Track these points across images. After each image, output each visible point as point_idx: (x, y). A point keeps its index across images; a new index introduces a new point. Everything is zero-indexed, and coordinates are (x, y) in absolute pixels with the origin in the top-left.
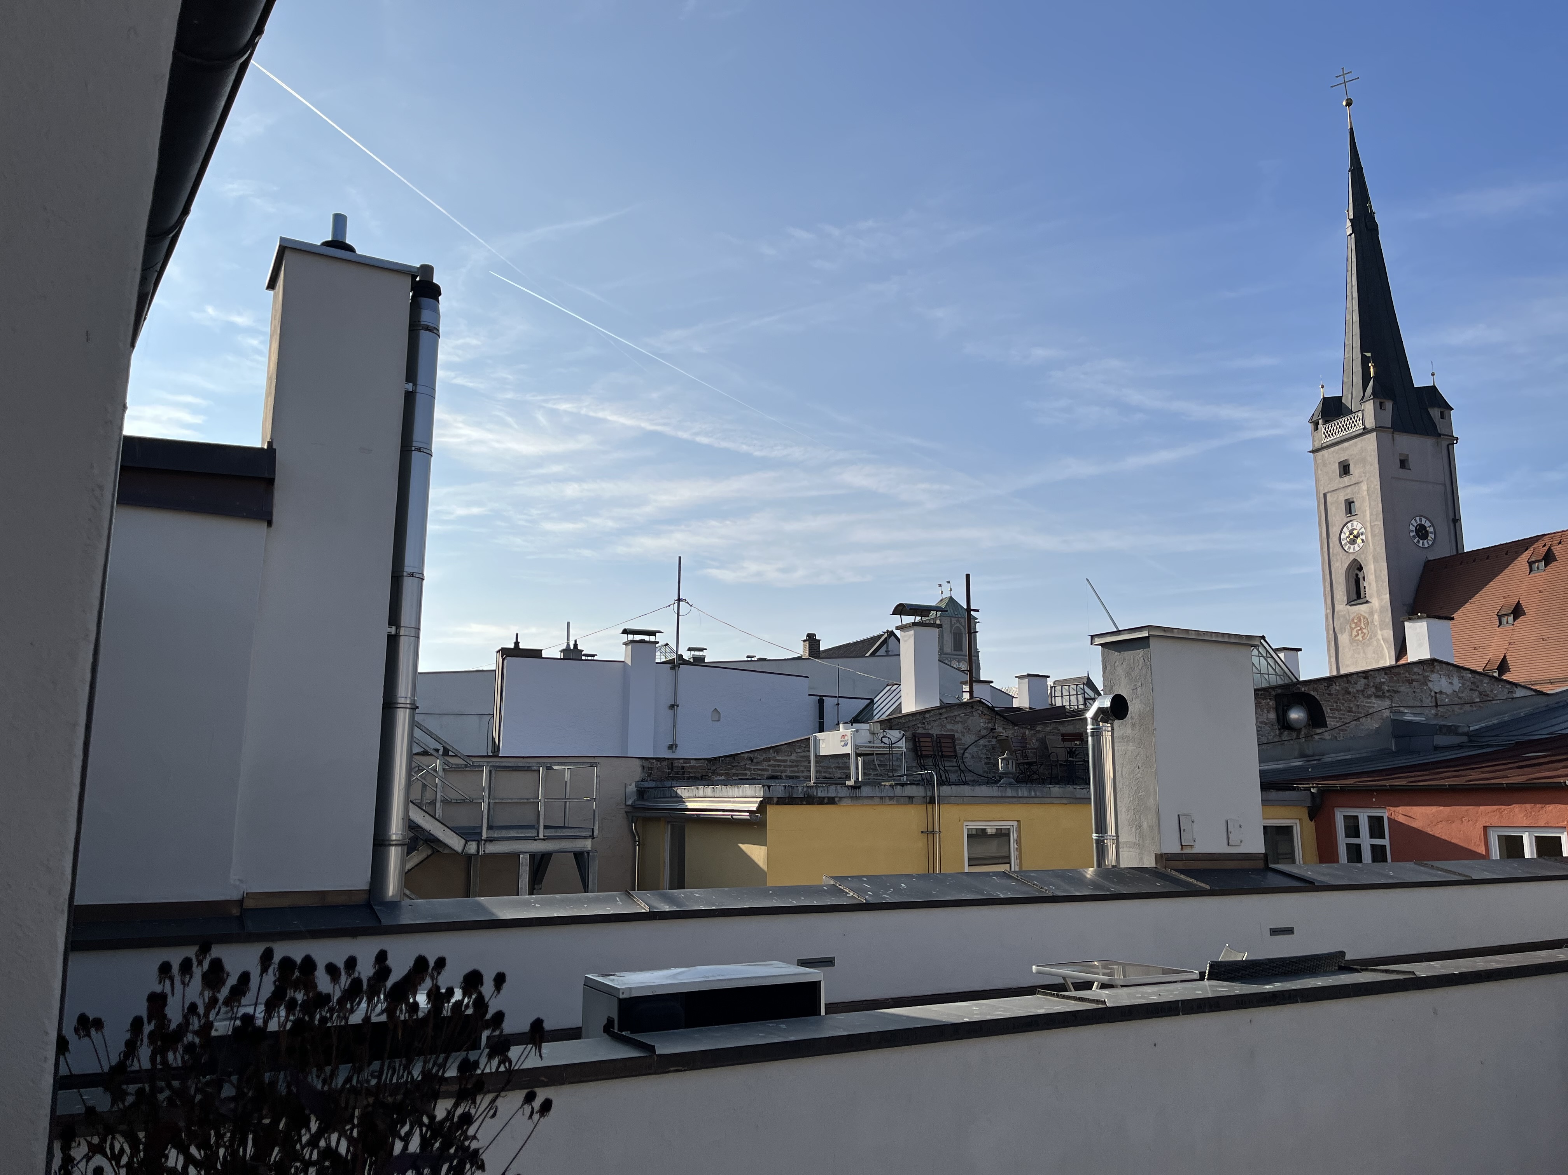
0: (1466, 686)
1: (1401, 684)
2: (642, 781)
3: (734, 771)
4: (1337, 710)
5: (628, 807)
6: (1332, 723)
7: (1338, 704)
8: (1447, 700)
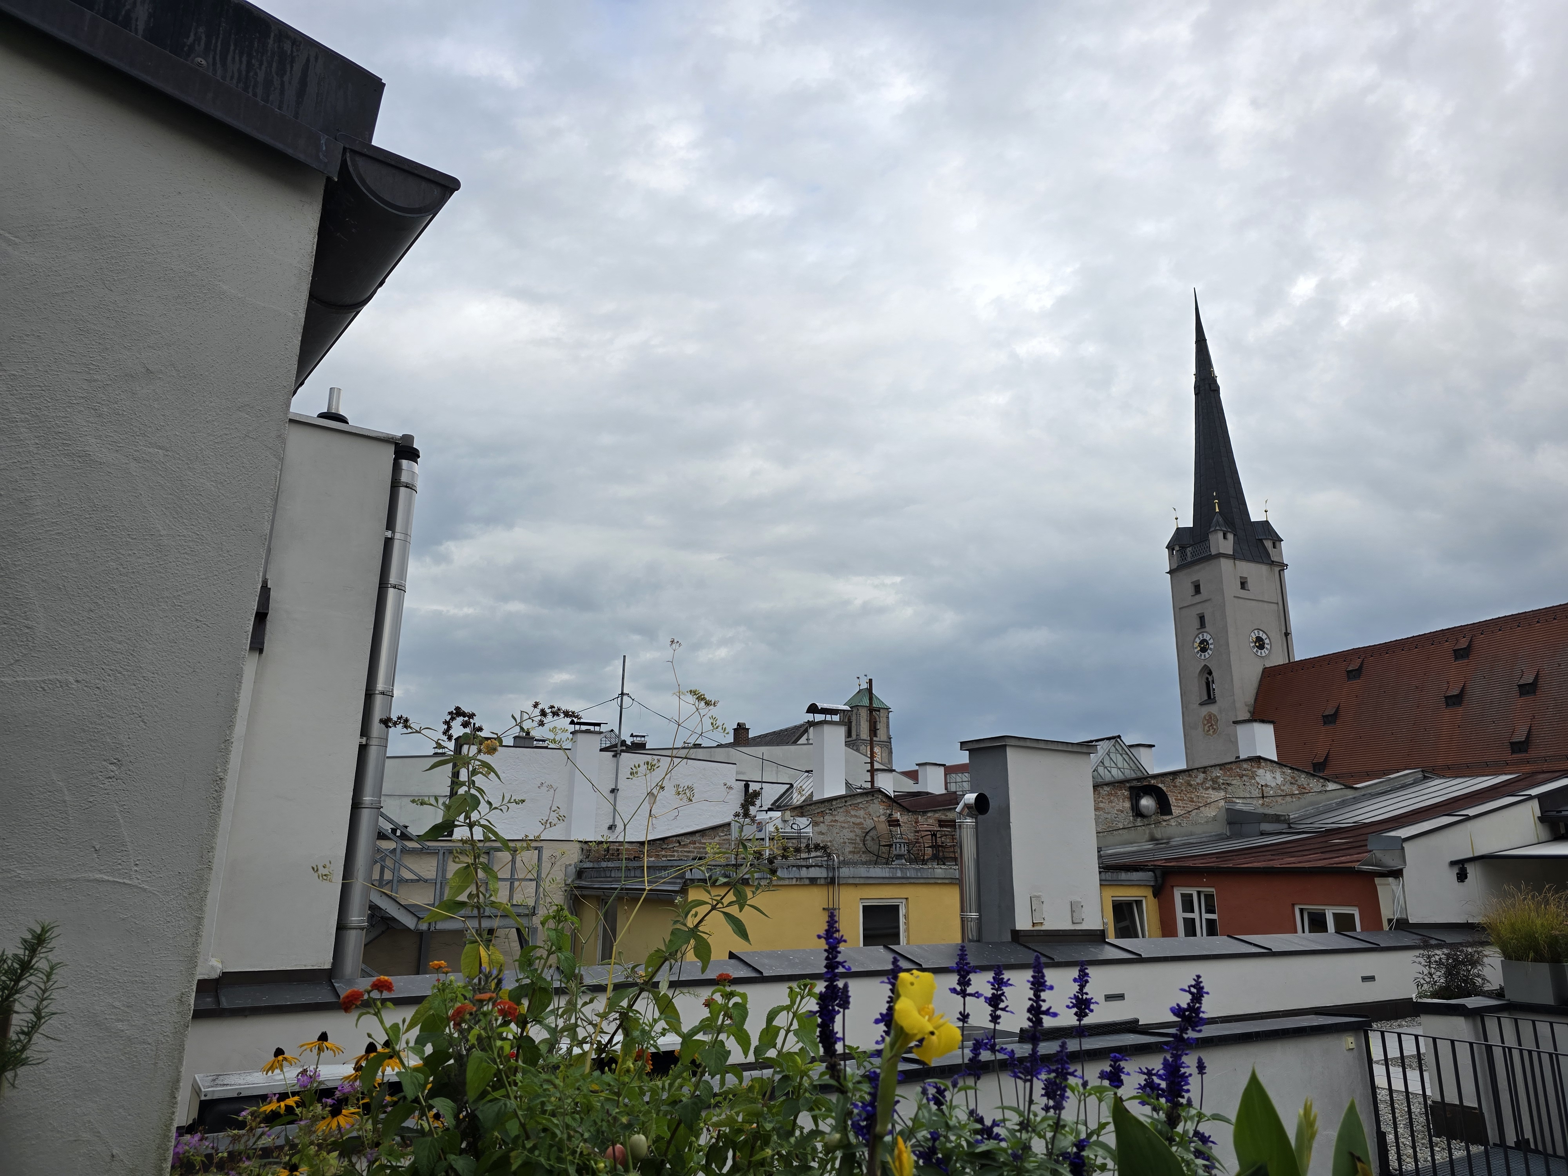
0: (1286, 780)
1: (1233, 778)
2: (581, 862)
3: (663, 853)
5: (568, 886)
6: (1177, 812)
7: (1182, 796)
8: (1271, 792)
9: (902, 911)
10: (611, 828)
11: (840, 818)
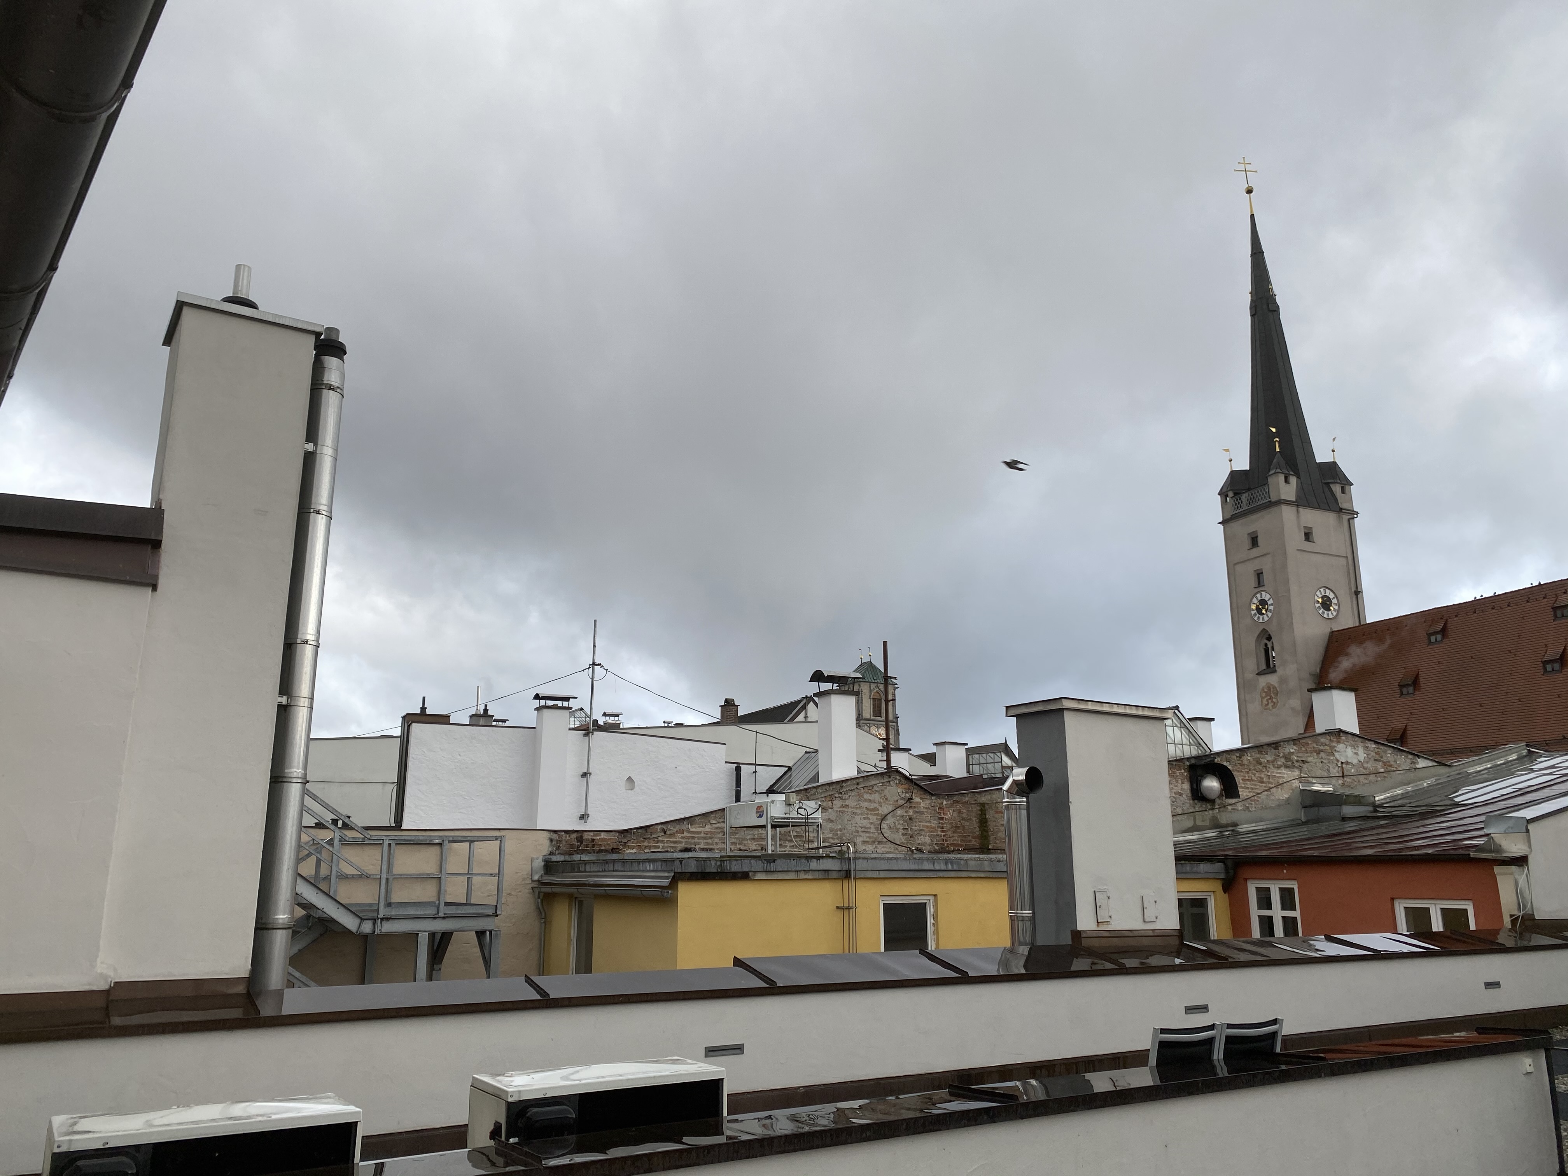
0: (1370, 757)
1: (1309, 755)
2: (549, 855)
3: (646, 844)
4: (1249, 780)
5: (535, 883)
7: (1250, 775)
8: (1353, 771)
9: (930, 911)
10: (583, 817)
11: (851, 802)
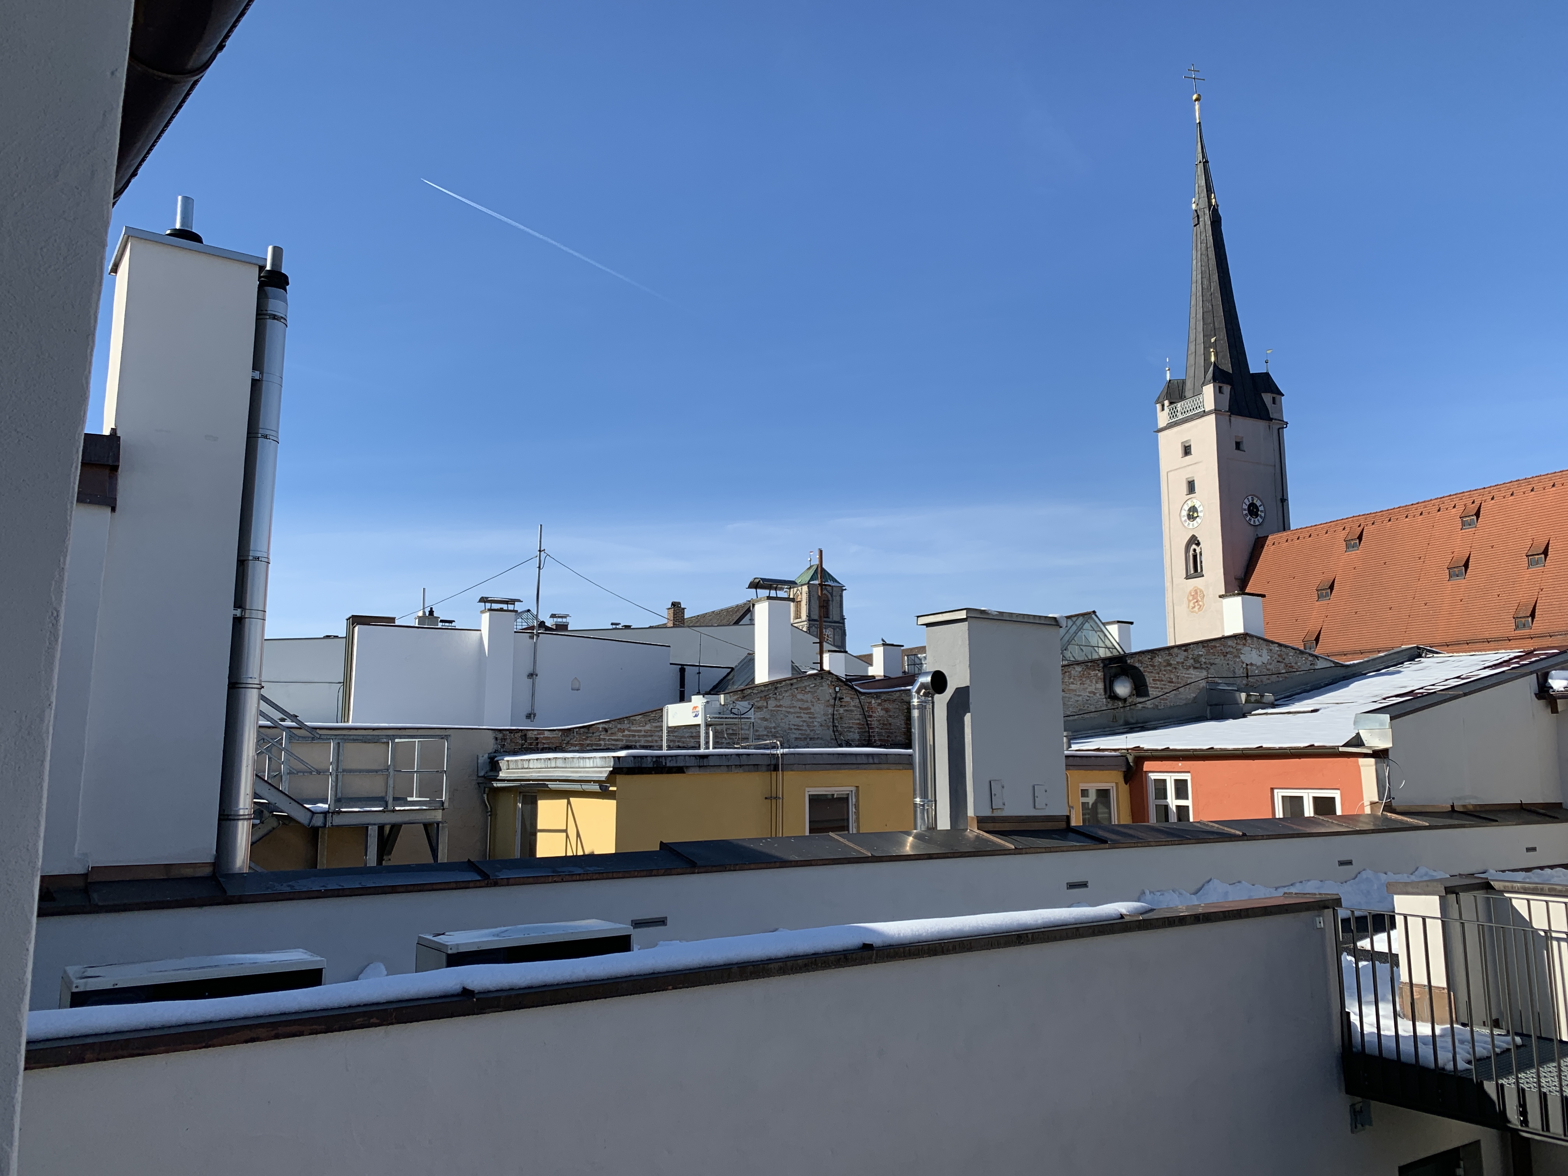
0: (1273, 658)
1: (1217, 657)
2: (495, 752)
4: (1158, 680)
5: (480, 779)
6: (1155, 693)
7: (1160, 675)
8: (1257, 671)
9: (852, 801)
10: (530, 716)
11: (786, 702)
